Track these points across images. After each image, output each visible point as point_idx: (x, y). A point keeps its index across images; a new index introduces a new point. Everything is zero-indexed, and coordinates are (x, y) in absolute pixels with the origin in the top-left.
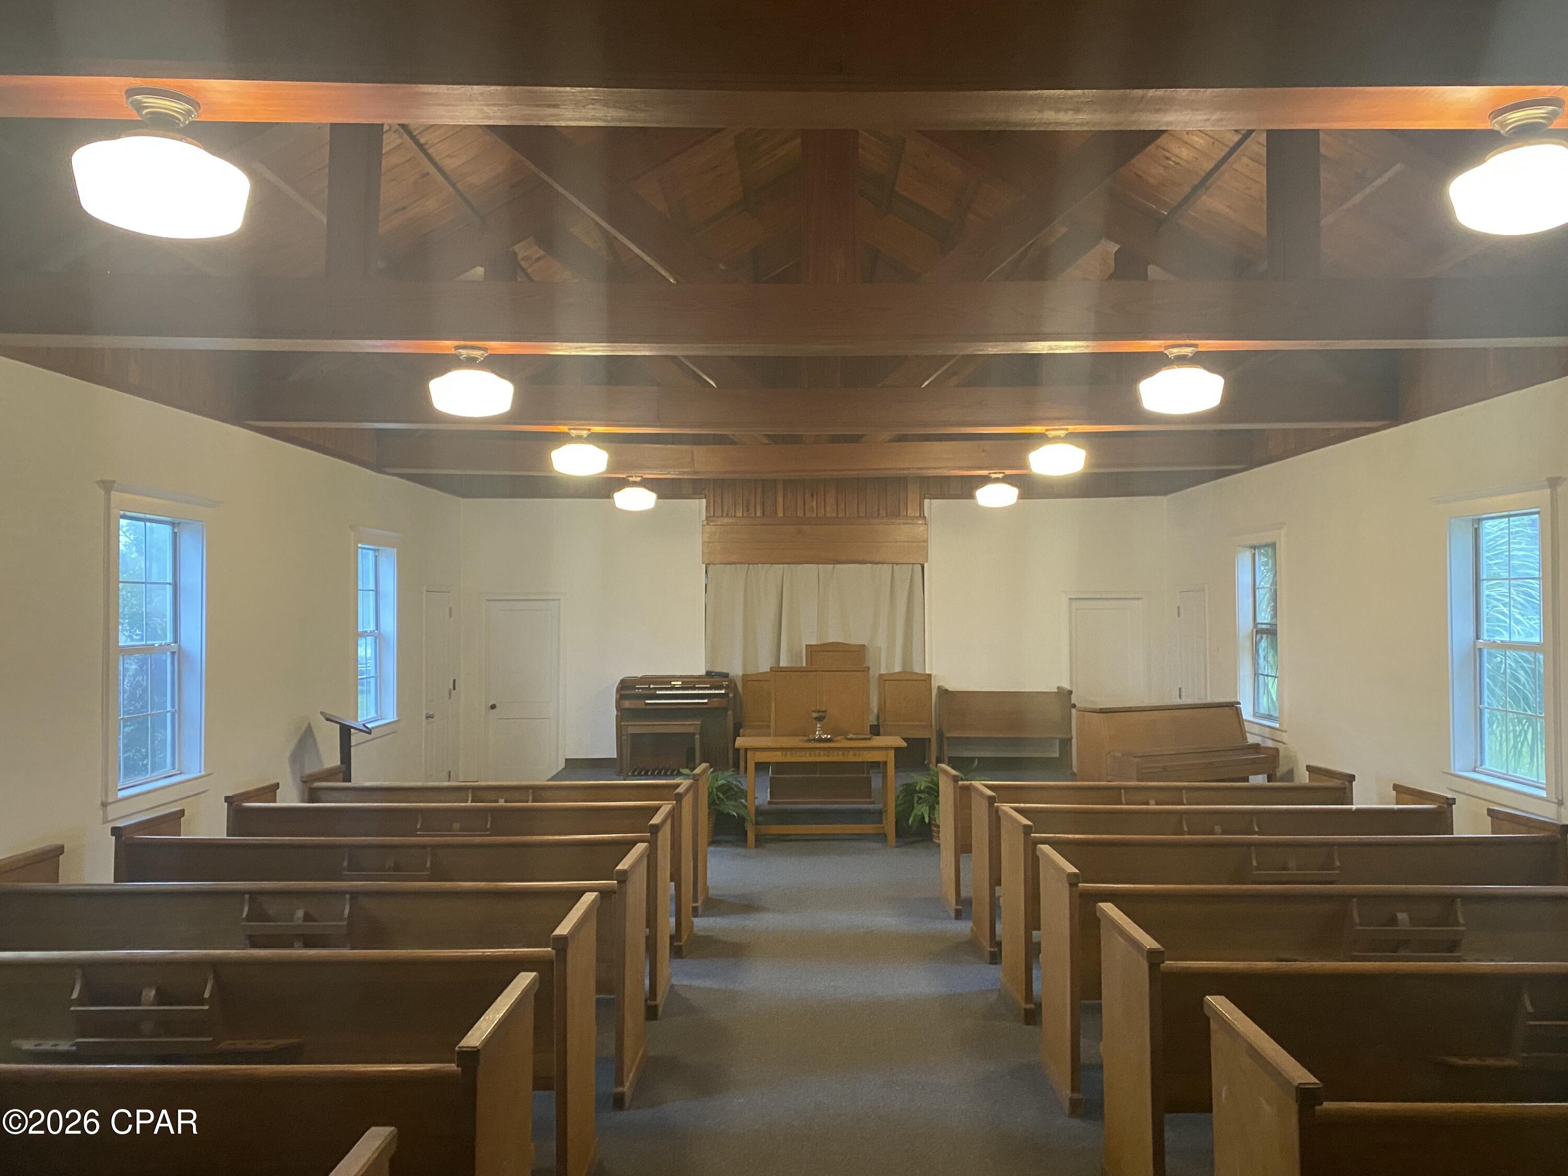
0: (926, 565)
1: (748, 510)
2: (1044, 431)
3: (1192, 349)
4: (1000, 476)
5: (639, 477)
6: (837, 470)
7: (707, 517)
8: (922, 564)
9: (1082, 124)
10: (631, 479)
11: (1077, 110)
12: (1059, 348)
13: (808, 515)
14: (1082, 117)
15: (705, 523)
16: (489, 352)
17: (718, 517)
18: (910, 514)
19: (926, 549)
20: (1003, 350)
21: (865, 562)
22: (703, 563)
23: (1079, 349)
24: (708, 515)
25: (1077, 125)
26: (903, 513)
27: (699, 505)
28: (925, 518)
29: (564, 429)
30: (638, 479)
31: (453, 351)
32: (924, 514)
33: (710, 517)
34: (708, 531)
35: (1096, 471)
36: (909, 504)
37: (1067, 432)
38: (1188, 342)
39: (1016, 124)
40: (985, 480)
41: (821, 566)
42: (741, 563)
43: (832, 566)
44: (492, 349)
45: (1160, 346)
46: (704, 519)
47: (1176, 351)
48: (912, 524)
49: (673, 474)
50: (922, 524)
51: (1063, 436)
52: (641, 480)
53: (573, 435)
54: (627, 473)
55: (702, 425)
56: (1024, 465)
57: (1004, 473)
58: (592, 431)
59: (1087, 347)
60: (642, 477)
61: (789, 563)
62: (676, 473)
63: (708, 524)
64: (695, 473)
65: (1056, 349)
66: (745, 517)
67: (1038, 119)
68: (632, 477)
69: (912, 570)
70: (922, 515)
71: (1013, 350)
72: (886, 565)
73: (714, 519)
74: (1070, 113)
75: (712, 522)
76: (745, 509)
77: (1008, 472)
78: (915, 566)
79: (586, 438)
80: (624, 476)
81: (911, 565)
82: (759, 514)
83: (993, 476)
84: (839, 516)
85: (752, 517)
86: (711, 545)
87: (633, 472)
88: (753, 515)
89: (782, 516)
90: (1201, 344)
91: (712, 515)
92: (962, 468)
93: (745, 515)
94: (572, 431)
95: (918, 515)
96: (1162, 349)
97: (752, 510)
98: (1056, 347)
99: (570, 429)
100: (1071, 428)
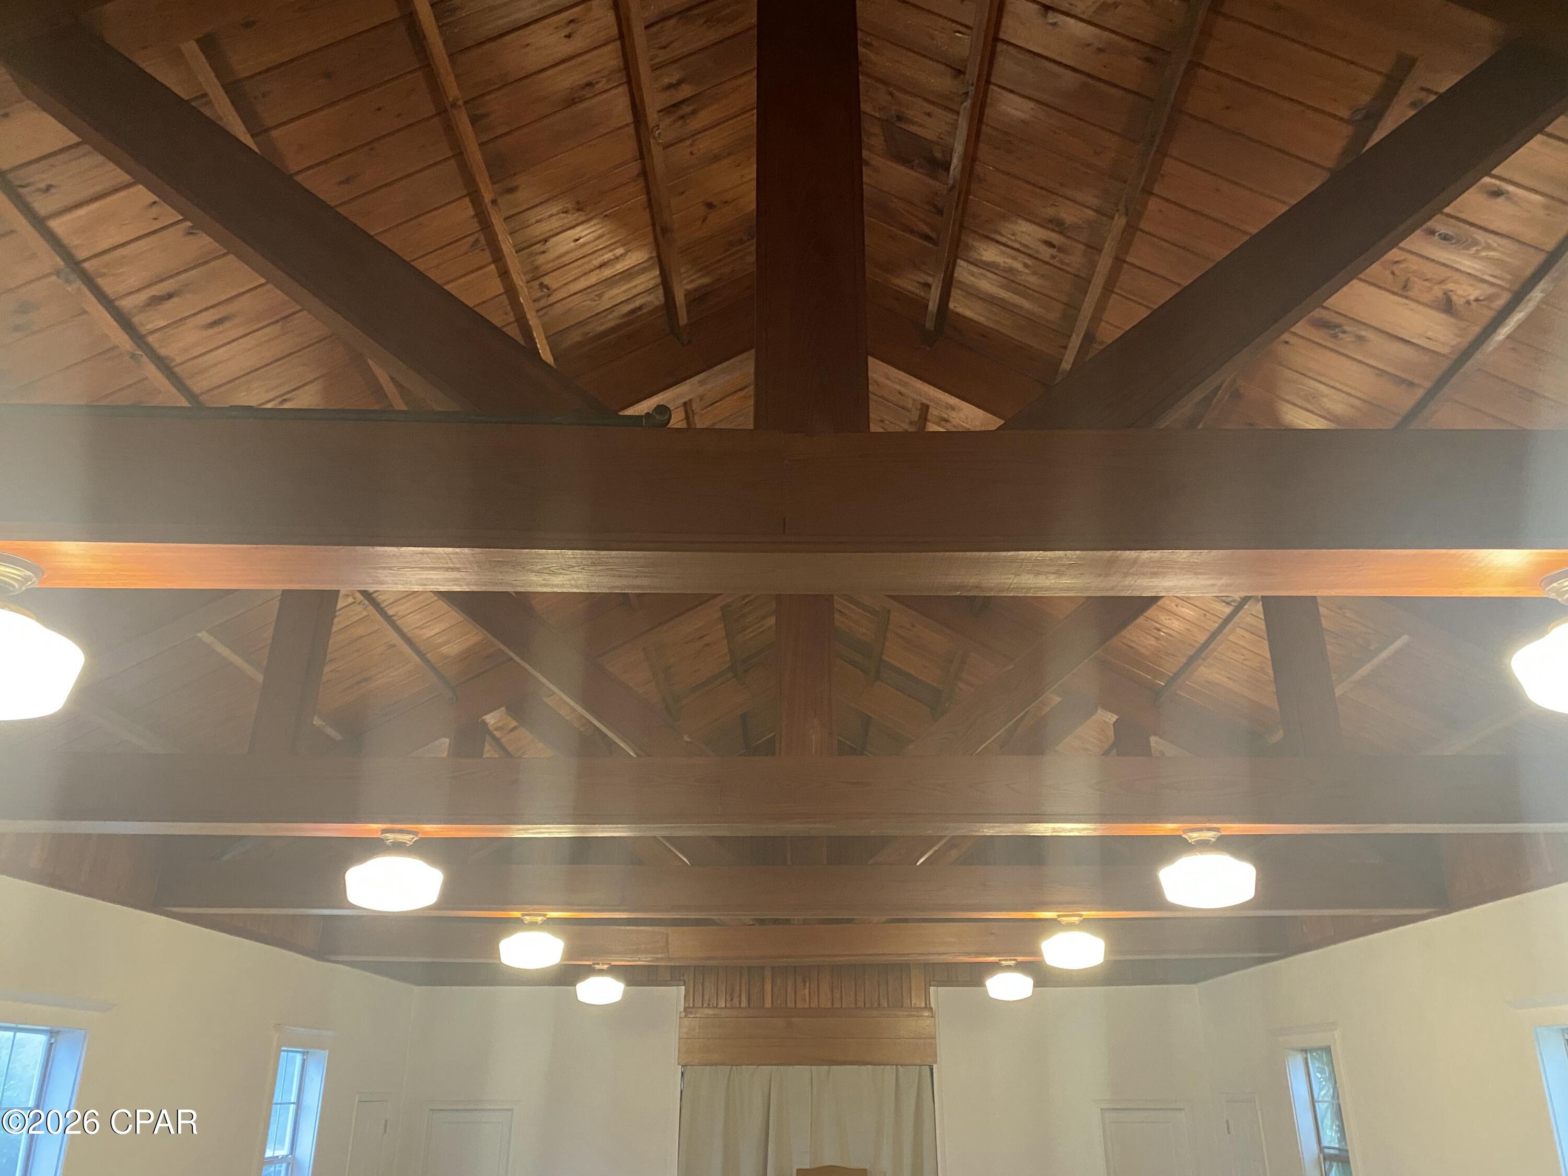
0: (935, 1067)
1: (732, 1000)
2: (1056, 917)
3: (1213, 833)
4: (1012, 963)
5: (607, 964)
6: (829, 956)
7: (685, 1008)
8: (930, 1066)
9: (1068, 590)
10: (597, 967)
11: (1059, 573)
12: (1063, 830)
13: (799, 1005)
14: (1066, 581)
15: (683, 1015)
16: (420, 836)
17: (698, 1008)
18: (915, 1004)
19: (933, 1047)
20: (1000, 832)
21: (866, 1063)
22: (679, 1064)
23: (1086, 832)
24: (687, 1005)
25: (1061, 589)
26: (906, 1003)
27: (676, 994)
28: (932, 1008)
29: (517, 914)
30: (606, 967)
31: (379, 835)
32: (930, 1004)
33: (689, 1007)
34: (686, 1023)
35: (1118, 958)
36: (913, 993)
37: (1081, 919)
38: (1208, 825)
39: (991, 589)
40: (995, 968)
41: (814, 1067)
42: (723, 1064)
43: (826, 1067)
44: (424, 833)
45: (1178, 830)
46: (682, 1009)
47: (1195, 835)
48: (918, 1017)
49: (643, 961)
50: (928, 1016)
51: (1078, 922)
52: (608, 968)
53: (526, 922)
54: (594, 960)
55: (674, 908)
56: (1037, 952)
57: (1016, 960)
58: (547, 916)
59: (1095, 830)
60: (610, 964)
61: (778, 1065)
62: (648, 959)
63: (686, 1016)
64: (670, 959)
65: (1060, 832)
66: (729, 1008)
67: (1015, 583)
68: (599, 964)
69: (920, 1073)
70: (928, 1006)
71: (1013, 832)
72: (889, 1066)
73: (693, 1010)
74: (1052, 577)
75: (691, 1013)
76: (729, 998)
77: (1020, 959)
78: (923, 1067)
79: (541, 924)
80: (590, 963)
81: (918, 1067)
82: (744, 1004)
83: (1004, 963)
84: (835, 1006)
85: (736, 1008)
86: (689, 1041)
87: (600, 959)
88: (738, 1005)
89: (770, 1006)
90: (1224, 827)
91: (691, 1005)
92: (968, 954)
93: (727, 1005)
94: (526, 917)
95: (923, 1005)
96: (1181, 833)
97: (736, 1000)
98: (1060, 830)
99: (523, 915)
100: (1086, 914)
